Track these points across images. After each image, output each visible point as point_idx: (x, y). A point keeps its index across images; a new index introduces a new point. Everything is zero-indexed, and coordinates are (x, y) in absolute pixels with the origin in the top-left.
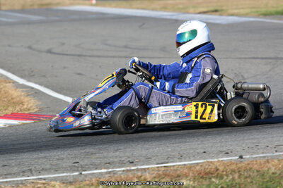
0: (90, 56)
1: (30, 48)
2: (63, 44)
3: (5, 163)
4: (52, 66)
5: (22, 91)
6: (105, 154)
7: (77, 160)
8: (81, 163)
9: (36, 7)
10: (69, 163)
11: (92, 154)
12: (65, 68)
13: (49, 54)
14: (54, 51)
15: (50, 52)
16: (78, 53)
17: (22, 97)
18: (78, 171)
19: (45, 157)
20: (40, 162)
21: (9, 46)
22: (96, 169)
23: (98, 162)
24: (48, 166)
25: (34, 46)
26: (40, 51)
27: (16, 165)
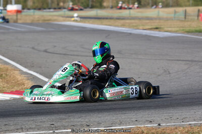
0: (71, 55)
1: (33, 48)
2: (55, 46)
3: (7, 123)
4: (46, 61)
5: (25, 77)
6: (72, 120)
7: (53, 123)
8: (56, 125)
9: (41, 22)
10: (47, 125)
11: (64, 119)
12: (54, 62)
13: (45, 53)
14: (48, 51)
15: (46, 51)
16: (64, 53)
17: (24, 80)
18: (52, 130)
19: (33, 120)
20: (29, 123)
21: (20, 46)
22: (65, 129)
23: (67, 124)
24: (34, 126)
25: (36, 47)
26: (39, 51)
27: (13, 125)
